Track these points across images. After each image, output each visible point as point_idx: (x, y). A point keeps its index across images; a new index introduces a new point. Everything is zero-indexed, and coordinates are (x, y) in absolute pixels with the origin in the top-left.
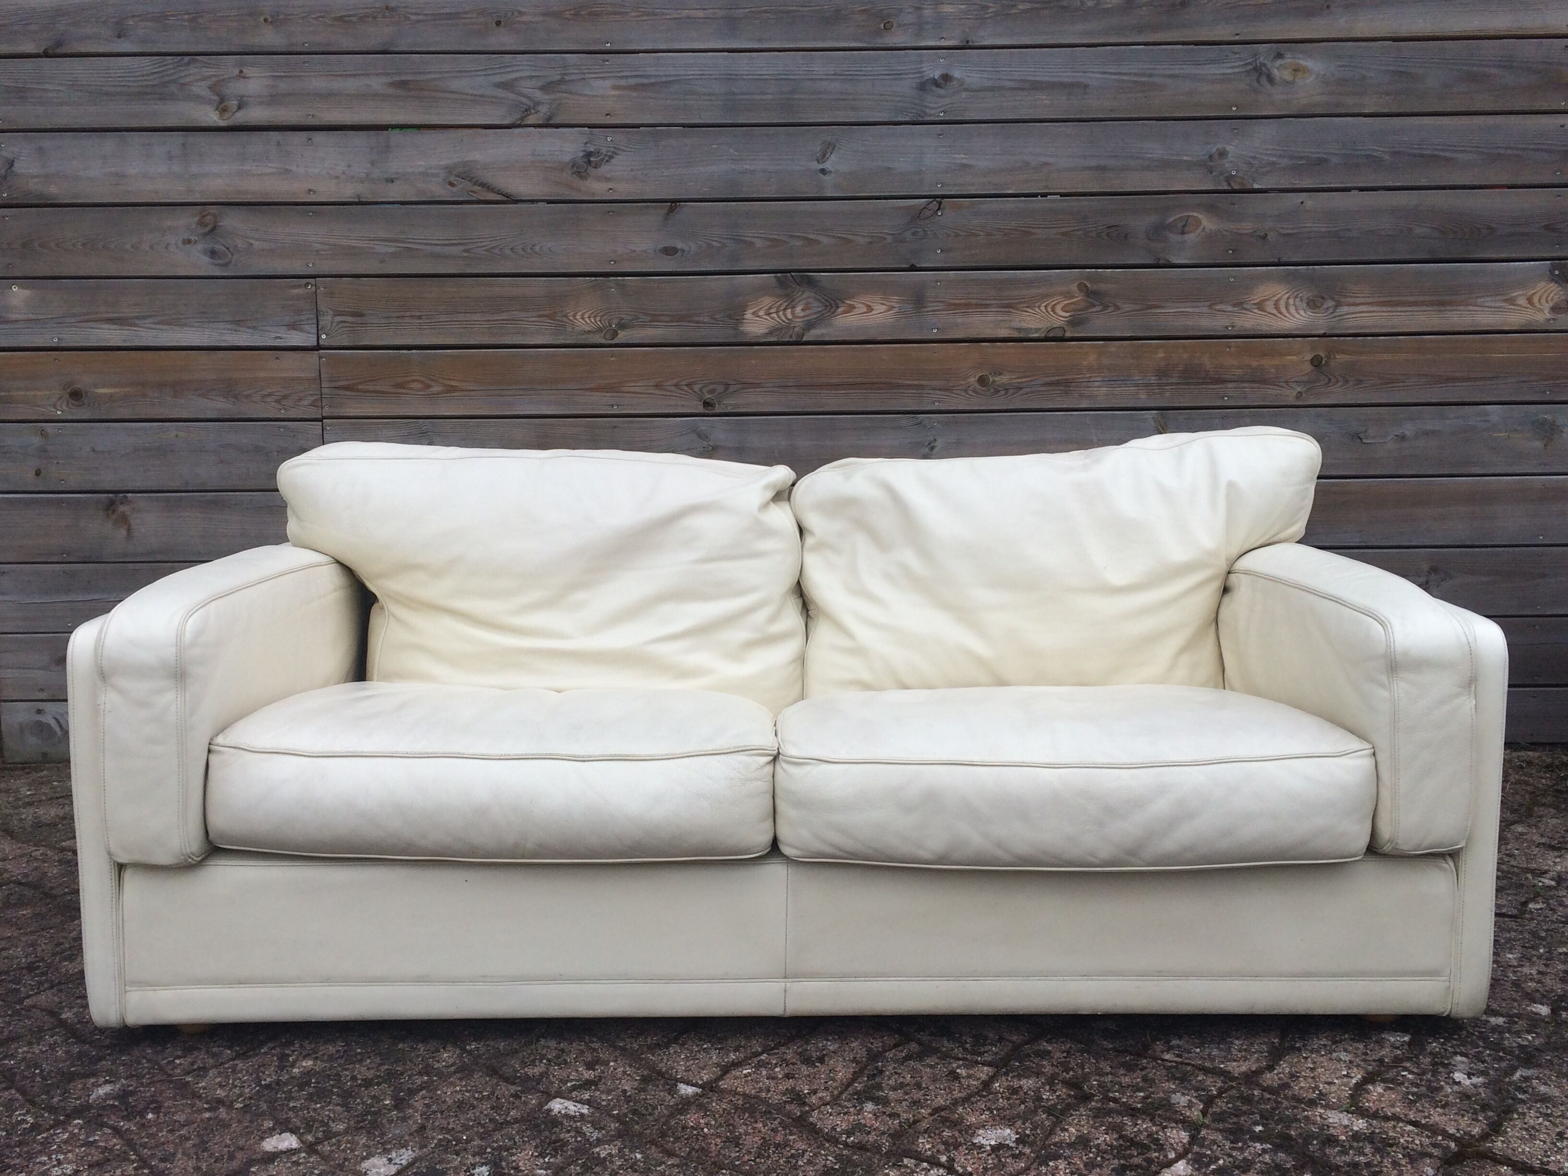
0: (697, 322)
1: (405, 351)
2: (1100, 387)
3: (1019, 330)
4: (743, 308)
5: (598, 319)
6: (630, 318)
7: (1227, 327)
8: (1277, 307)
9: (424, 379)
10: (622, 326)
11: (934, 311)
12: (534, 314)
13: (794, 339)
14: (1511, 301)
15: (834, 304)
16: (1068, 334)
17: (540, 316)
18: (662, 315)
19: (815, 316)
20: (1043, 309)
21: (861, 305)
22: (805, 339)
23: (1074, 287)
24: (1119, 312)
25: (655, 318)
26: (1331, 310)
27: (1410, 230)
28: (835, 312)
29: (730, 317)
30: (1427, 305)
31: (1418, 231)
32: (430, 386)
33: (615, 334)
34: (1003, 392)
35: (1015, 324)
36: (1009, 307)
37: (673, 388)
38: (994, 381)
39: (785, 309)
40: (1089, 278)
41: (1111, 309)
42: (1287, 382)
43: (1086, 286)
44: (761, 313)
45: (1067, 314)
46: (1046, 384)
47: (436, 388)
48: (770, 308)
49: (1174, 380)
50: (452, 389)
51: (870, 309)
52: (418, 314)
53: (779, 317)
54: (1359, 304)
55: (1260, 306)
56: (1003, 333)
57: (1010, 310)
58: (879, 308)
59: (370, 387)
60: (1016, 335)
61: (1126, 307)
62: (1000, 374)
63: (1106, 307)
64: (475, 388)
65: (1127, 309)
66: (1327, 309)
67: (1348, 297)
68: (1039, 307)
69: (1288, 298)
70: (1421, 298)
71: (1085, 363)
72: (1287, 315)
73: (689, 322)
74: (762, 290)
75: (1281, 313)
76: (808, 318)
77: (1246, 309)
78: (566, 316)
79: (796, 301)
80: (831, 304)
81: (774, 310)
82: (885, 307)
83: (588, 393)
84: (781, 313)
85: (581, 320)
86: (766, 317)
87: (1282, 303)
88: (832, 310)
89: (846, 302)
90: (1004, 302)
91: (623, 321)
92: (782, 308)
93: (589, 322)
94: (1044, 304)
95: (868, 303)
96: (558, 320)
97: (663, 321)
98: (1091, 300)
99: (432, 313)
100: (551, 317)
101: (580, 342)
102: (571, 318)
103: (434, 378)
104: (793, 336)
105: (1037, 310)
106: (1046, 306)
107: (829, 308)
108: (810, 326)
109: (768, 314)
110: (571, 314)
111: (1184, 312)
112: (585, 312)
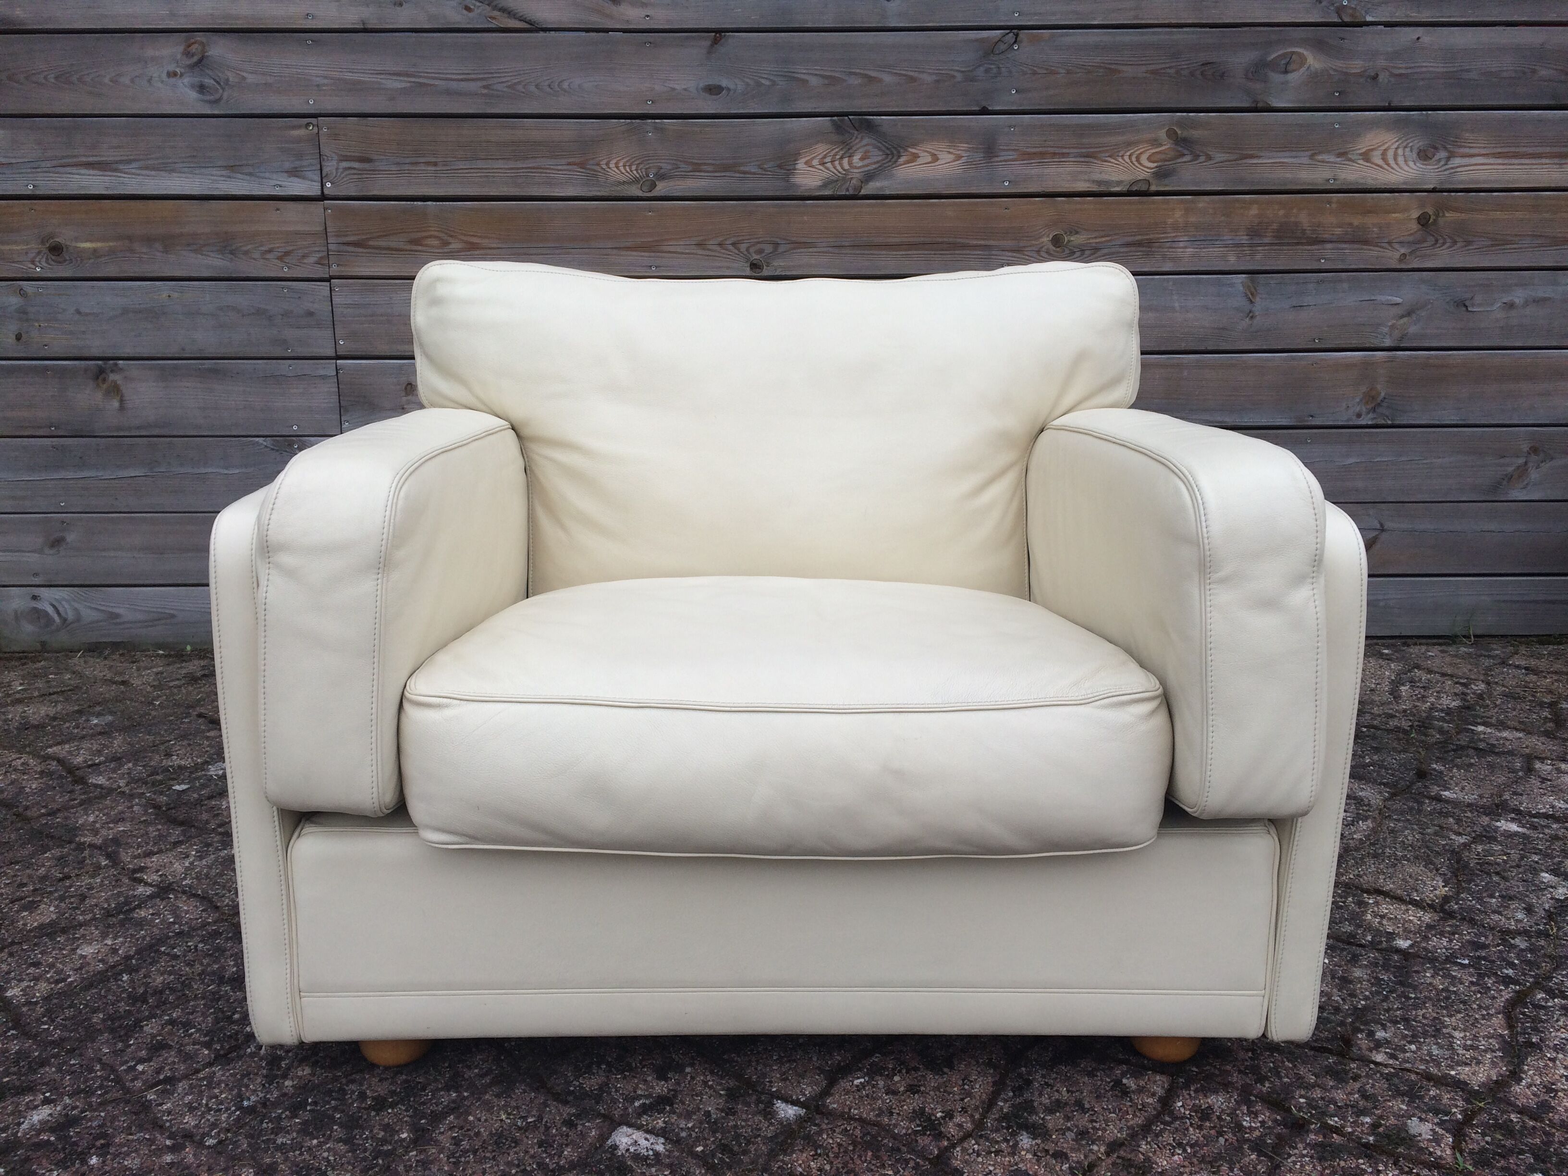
0: (744, 173)
1: (419, 203)
2: (1186, 247)
3: (1099, 183)
4: (796, 156)
5: (634, 168)
6: (669, 167)
7: (1328, 180)
8: (1384, 159)
9: (441, 235)
10: (662, 177)
11: (1006, 161)
12: (564, 161)
13: (851, 192)
15: (895, 152)
16: (1153, 188)
17: (569, 164)
18: (705, 164)
19: (874, 166)
20: (1126, 158)
21: (926, 154)
22: (863, 192)
23: (1162, 134)
24: (1212, 162)
25: (697, 168)
26: (1442, 163)
27: (1534, 71)
28: (896, 161)
29: (780, 166)
30: (1546, 157)
31: (1543, 73)
32: (447, 244)
33: (653, 186)
34: (1078, 254)
35: (1097, 177)
36: (1089, 156)
37: (718, 248)
38: (1069, 241)
39: (842, 158)
40: (1181, 124)
41: (1202, 159)
42: (1389, 243)
43: (1176, 133)
44: (815, 162)
45: (1155, 165)
46: (1128, 245)
47: (455, 246)
48: (825, 157)
49: (1266, 240)
50: (473, 247)
51: (935, 158)
52: (434, 160)
53: (835, 168)
54: (1474, 156)
55: (1366, 156)
56: (1082, 186)
57: (1091, 160)
58: (945, 157)
59: (382, 243)
60: (1095, 188)
61: (1219, 156)
62: (1077, 233)
63: (1196, 157)
65: (1222, 159)
66: (1439, 160)
67: (1461, 147)
68: (1122, 156)
69: (1397, 148)
70: (1540, 150)
71: (1170, 221)
72: (1395, 166)
73: (735, 172)
74: (817, 136)
75: (1388, 165)
76: (866, 169)
77: (1350, 160)
78: (598, 164)
79: (854, 149)
80: (893, 154)
81: (828, 159)
82: (952, 157)
83: (624, 253)
84: (837, 163)
85: (615, 169)
86: (821, 167)
87: (1390, 154)
88: (893, 160)
89: (910, 150)
90: (1084, 150)
91: (662, 171)
92: (838, 157)
93: (624, 171)
94: (1128, 154)
95: (933, 151)
96: (589, 169)
97: (708, 172)
98: (1180, 149)
99: (449, 159)
100: (582, 165)
101: (614, 194)
102: (604, 167)
103: (452, 234)
104: (850, 189)
105: (1120, 160)
106: (1130, 156)
107: (890, 157)
108: (869, 177)
109: (823, 164)
110: (604, 162)
111: (1283, 163)
112: (620, 160)
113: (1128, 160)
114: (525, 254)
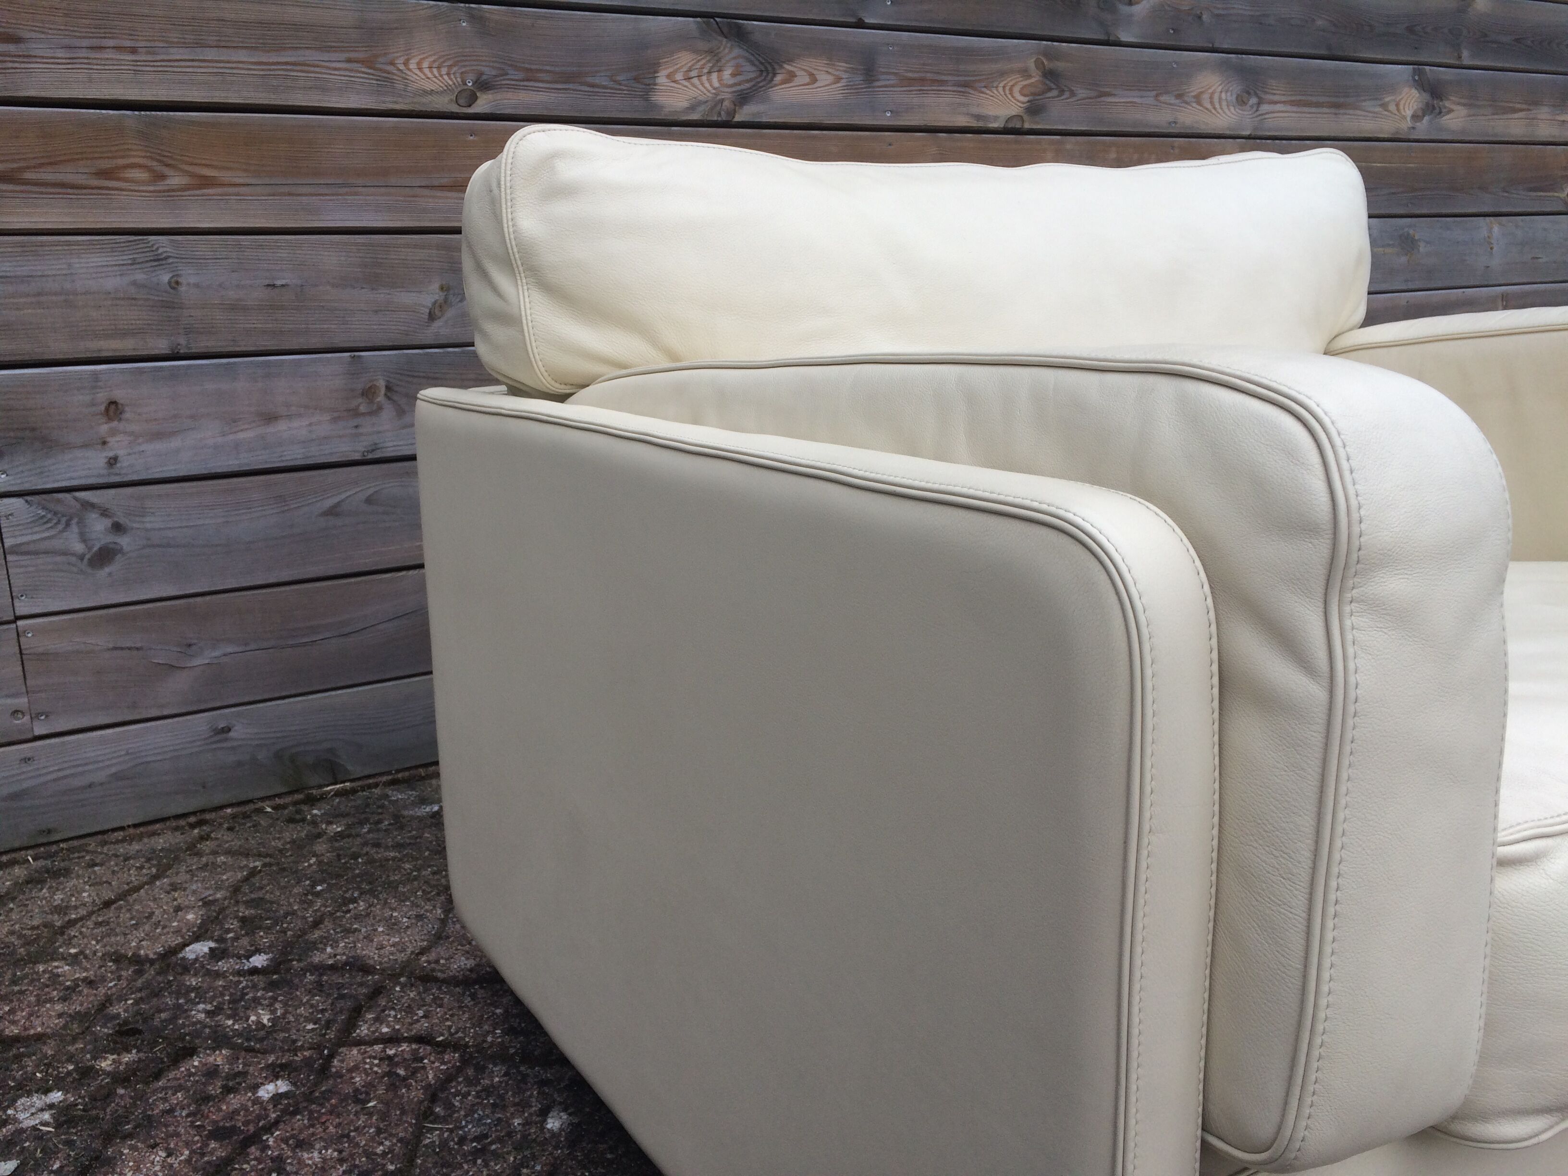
0: (593, 86)
1: (111, 112)
3: (978, 117)
4: (653, 67)
5: (444, 71)
6: (494, 73)
7: (1170, 123)
8: (1212, 103)
9: (149, 163)
10: (484, 85)
11: (886, 86)
12: (343, 56)
13: (724, 117)
14: (1384, 106)
15: (770, 69)
16: (1027, 126)
17: (349, 61)
18: (541, 71)
19: (748, 85)
20: (1001, 89)
21: (803, 73)
22: (738, 118)
23: (1031, 64)
24: (1074, 99)
25: (531, 76)
26: (1255, 109)
27: (1313, 20)
28: (772, 80)
29: (636, 79)
30: (1326, 107)
31: (1319, 23)
32: (163, 177)
33: (473, 99)
35: (975, 110)
36: (966, 86)
39: (709, 73)
40: (1047, 54)
41: (1067, 94)
43: (1043, 63)
44: (679, 76)
45: (1026, 99)
47: (176, 180)
48: (690, 70)
50: (206, 182)
51: (814, 80)
52: (128, 43)
53: (702, 84)
54: (1276, 103)
55: (1198, 99)
56: (962, 121)
57: (967, 89)
58: (824, 79)
59: (47, 175)
60: (974, 124)
61: (1082, 93)
63: (1062, 92)
64: (250, 181)
65: (1084, 95)
66: (1252, 107)
67: (1268, 93)
68: (997, 87)
69: (1221, 92)
70: (1322, 99)
72: (1220, 111)
73: (582, 84)
74: (682, 41)
75: (1215, 108)
76: (739, 88)
77: (1187, 103)
78: (392, 63)
79: (723, 61)
80: (767, 70)
81: (693, 74)
82: (830, 79)
83: (439, 194)
84: (704, 78)
85: (418, 72)
86: (686, 83)
87: (1216, 96)
88: (769, 78)
89: (786, 66)
90: (961, 78)
91: (484, 77)
92: (705, 71)
93: (430, 75)
94: (1002, 85)
95: (810, 70)
96: (381, 70)
97: (542, 81)
98: (1048, 82)
99: (157, 44)
100: (369, 63)
101: (418, 108)
102: (402, 67)
103: (170, 162)
104: (723, 113)
105: (995, 92)
106: (1004, 87)
107: (764, 74)
108: (743, 98)
109: (689, 79)
110: (401, 61)
111: (1135, 103)
112: (424, 59)
113: (1002, 93)
114: (290, 194)
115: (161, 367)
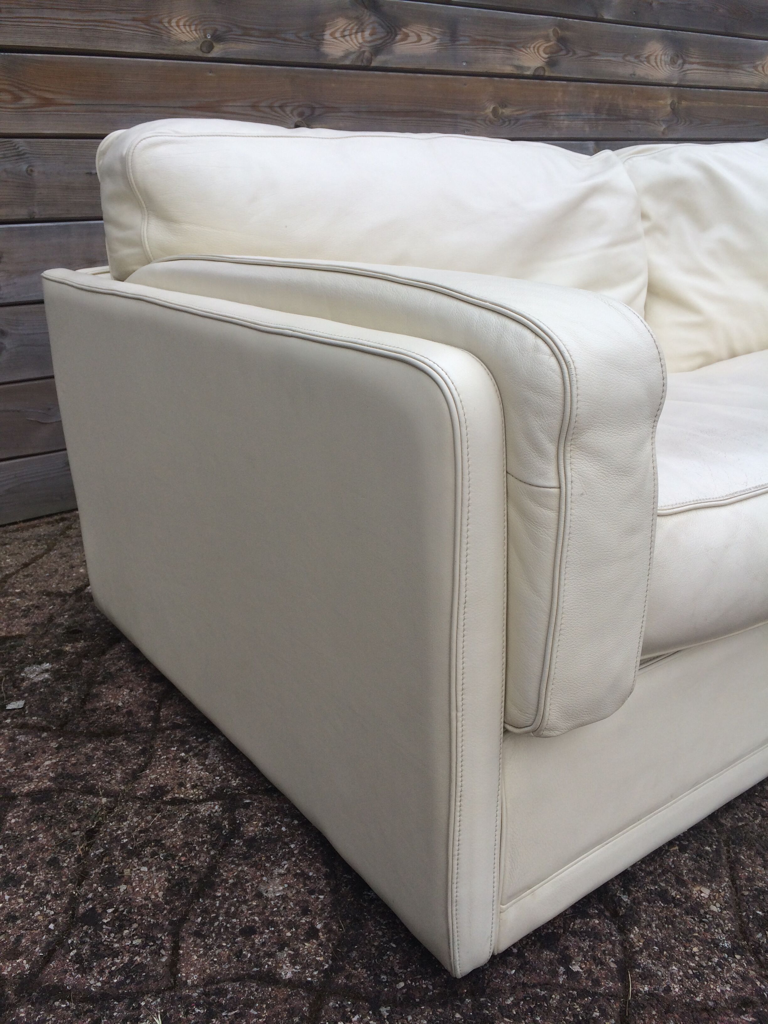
0: (285, 40)
2: (564, 120)
3: (518, 67)
4: (323, 28)
5: (193, 28)
6: (224, 29)
7: (631, 75)
8: (656, 62)
9: (12, 89)
10: (218, 38)
11: (463, 45)
12: (131, 16)
13: (365, 63)
14: (755, 67)
16: (547, 74)
17: (134, 20)
18: (254, 29)
19: (380, 42)
20: (532, 49)
21: (413, 34)
22: (374, 64)
23: (551, 32)
24: (575, 57)
25: (246, 32)
26: (681, 67)
27: (717, 9)
28: (394, 39)
29: (312, 36)
31: (721, 11)
32: (20, 99)
33: (211, 47)
34: (507, 123)
35: (516, 63)
36: (512, 46)
37: (267, 110)
38: (502, 113)
39: (356, 33)
40: (560, 26)
41: (571, 54)
42: (658, 120)
43: (558, 33)
44: (338, 35)
45: (547, 56)
46: (534, 117)
47: (28, 101)
48: (344, 31)
49: (604, 116)
50: (48, 102)
51: (420, 39)
53: (352, 40)
54: (693, 63)
55: (648, 59)
56: (508, 69)
57: (512, 49)
58: (426, 38)
60: (515, 72)
61: (580, 53)
62: (506, 106)
63: (568, 52)
64: (74, 102)
65: (581, 55)
66: (679, 65)
67: (689, 57)
68: (530, 48)
69: (661, 55)
71: (556, 100)
72: (660, 68)
73: (279, 39)
75: (658, 66)
76: (374, 43)
77: (641, 61)
78: (160, 22)
79: (365, 25)
80: (391, 31)
81: (347, 33)
82: (430, 38)
84: (353, 36)
85: (176, 28)
86: (342, 39)
87: (659, 58)
88: (392, 37)
89: (404, 30)
90: (508, 41)
91: (218, 33)
92: (354, 31)
93: (184, 30)
94: (533, 46)
95: (418, 32)
96: (153, 26)
97: (254, 36)
98: (560, 45)
99: (12, 6)
100: (146, 21)
101: (176, 53)
102: (167, 25)
103: (25, 88)
104: (364, 60)
105: (529, 50)
106: (534, 47)
107: (390, 34)
108: (377, 50)
109: (344, 36)
110: (166, 20)
111: (611, 60)
112: (180, 19)
113: (533, 51)
114: (100, 112)
115: (26, 227)
